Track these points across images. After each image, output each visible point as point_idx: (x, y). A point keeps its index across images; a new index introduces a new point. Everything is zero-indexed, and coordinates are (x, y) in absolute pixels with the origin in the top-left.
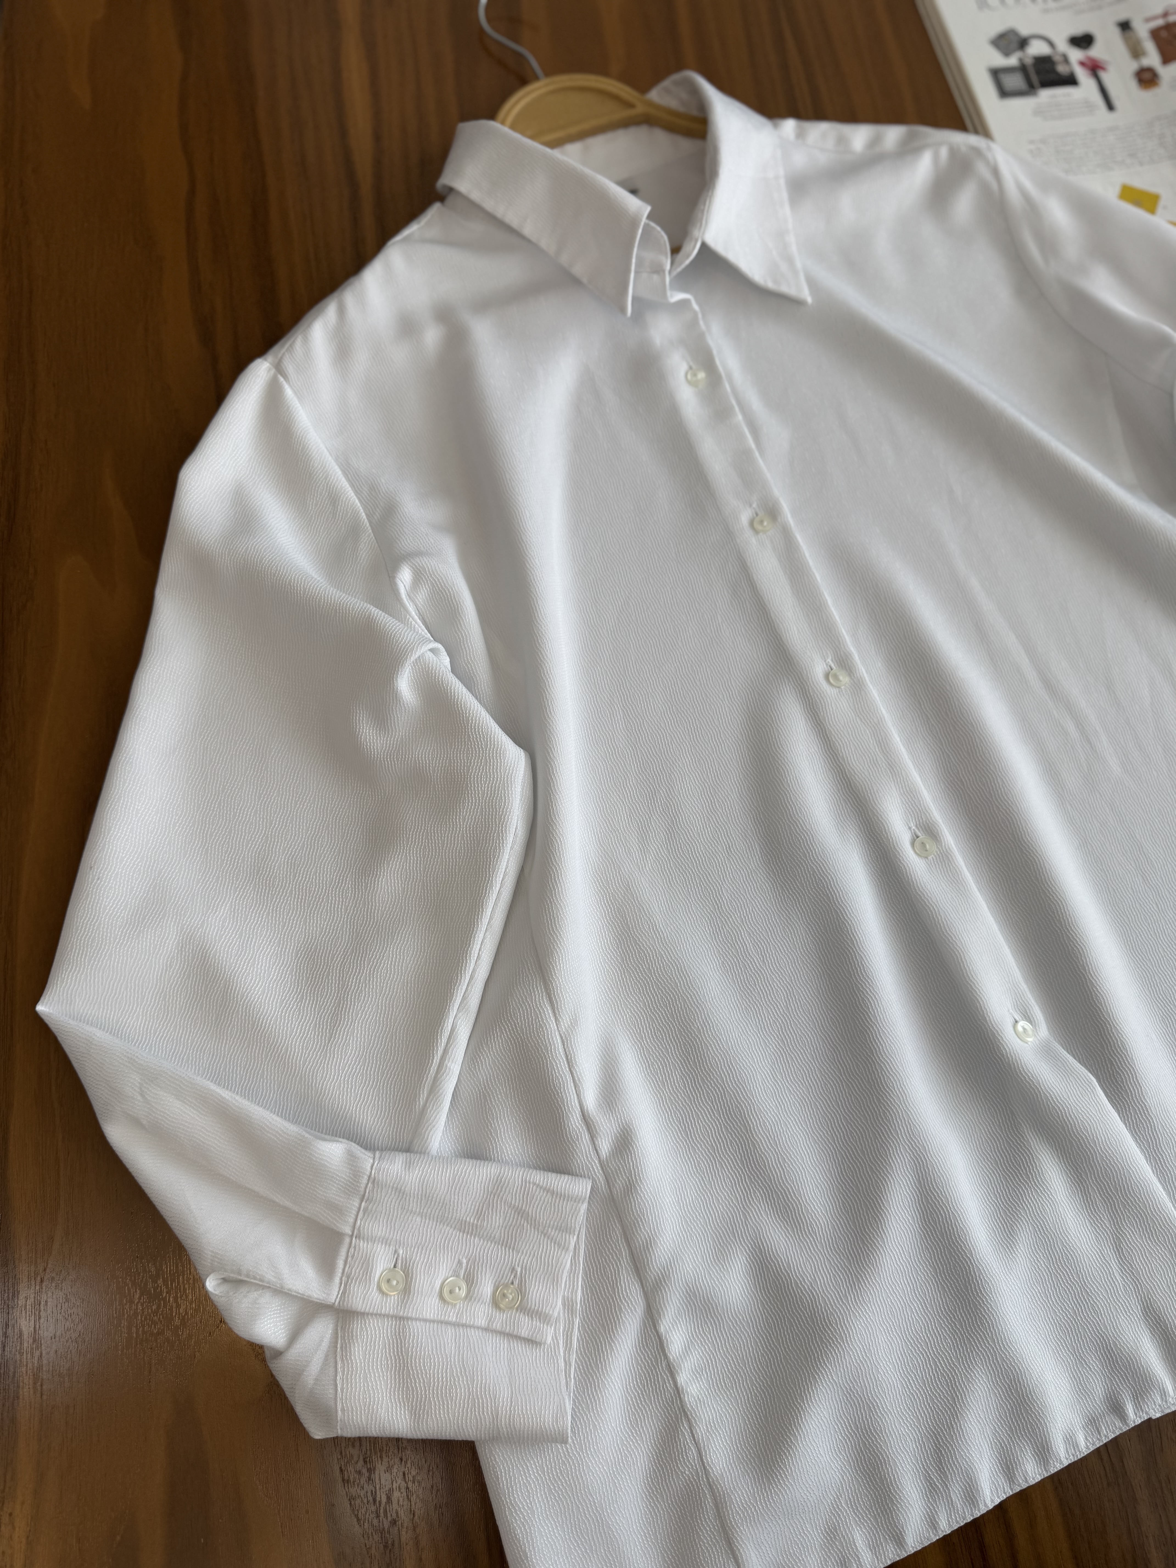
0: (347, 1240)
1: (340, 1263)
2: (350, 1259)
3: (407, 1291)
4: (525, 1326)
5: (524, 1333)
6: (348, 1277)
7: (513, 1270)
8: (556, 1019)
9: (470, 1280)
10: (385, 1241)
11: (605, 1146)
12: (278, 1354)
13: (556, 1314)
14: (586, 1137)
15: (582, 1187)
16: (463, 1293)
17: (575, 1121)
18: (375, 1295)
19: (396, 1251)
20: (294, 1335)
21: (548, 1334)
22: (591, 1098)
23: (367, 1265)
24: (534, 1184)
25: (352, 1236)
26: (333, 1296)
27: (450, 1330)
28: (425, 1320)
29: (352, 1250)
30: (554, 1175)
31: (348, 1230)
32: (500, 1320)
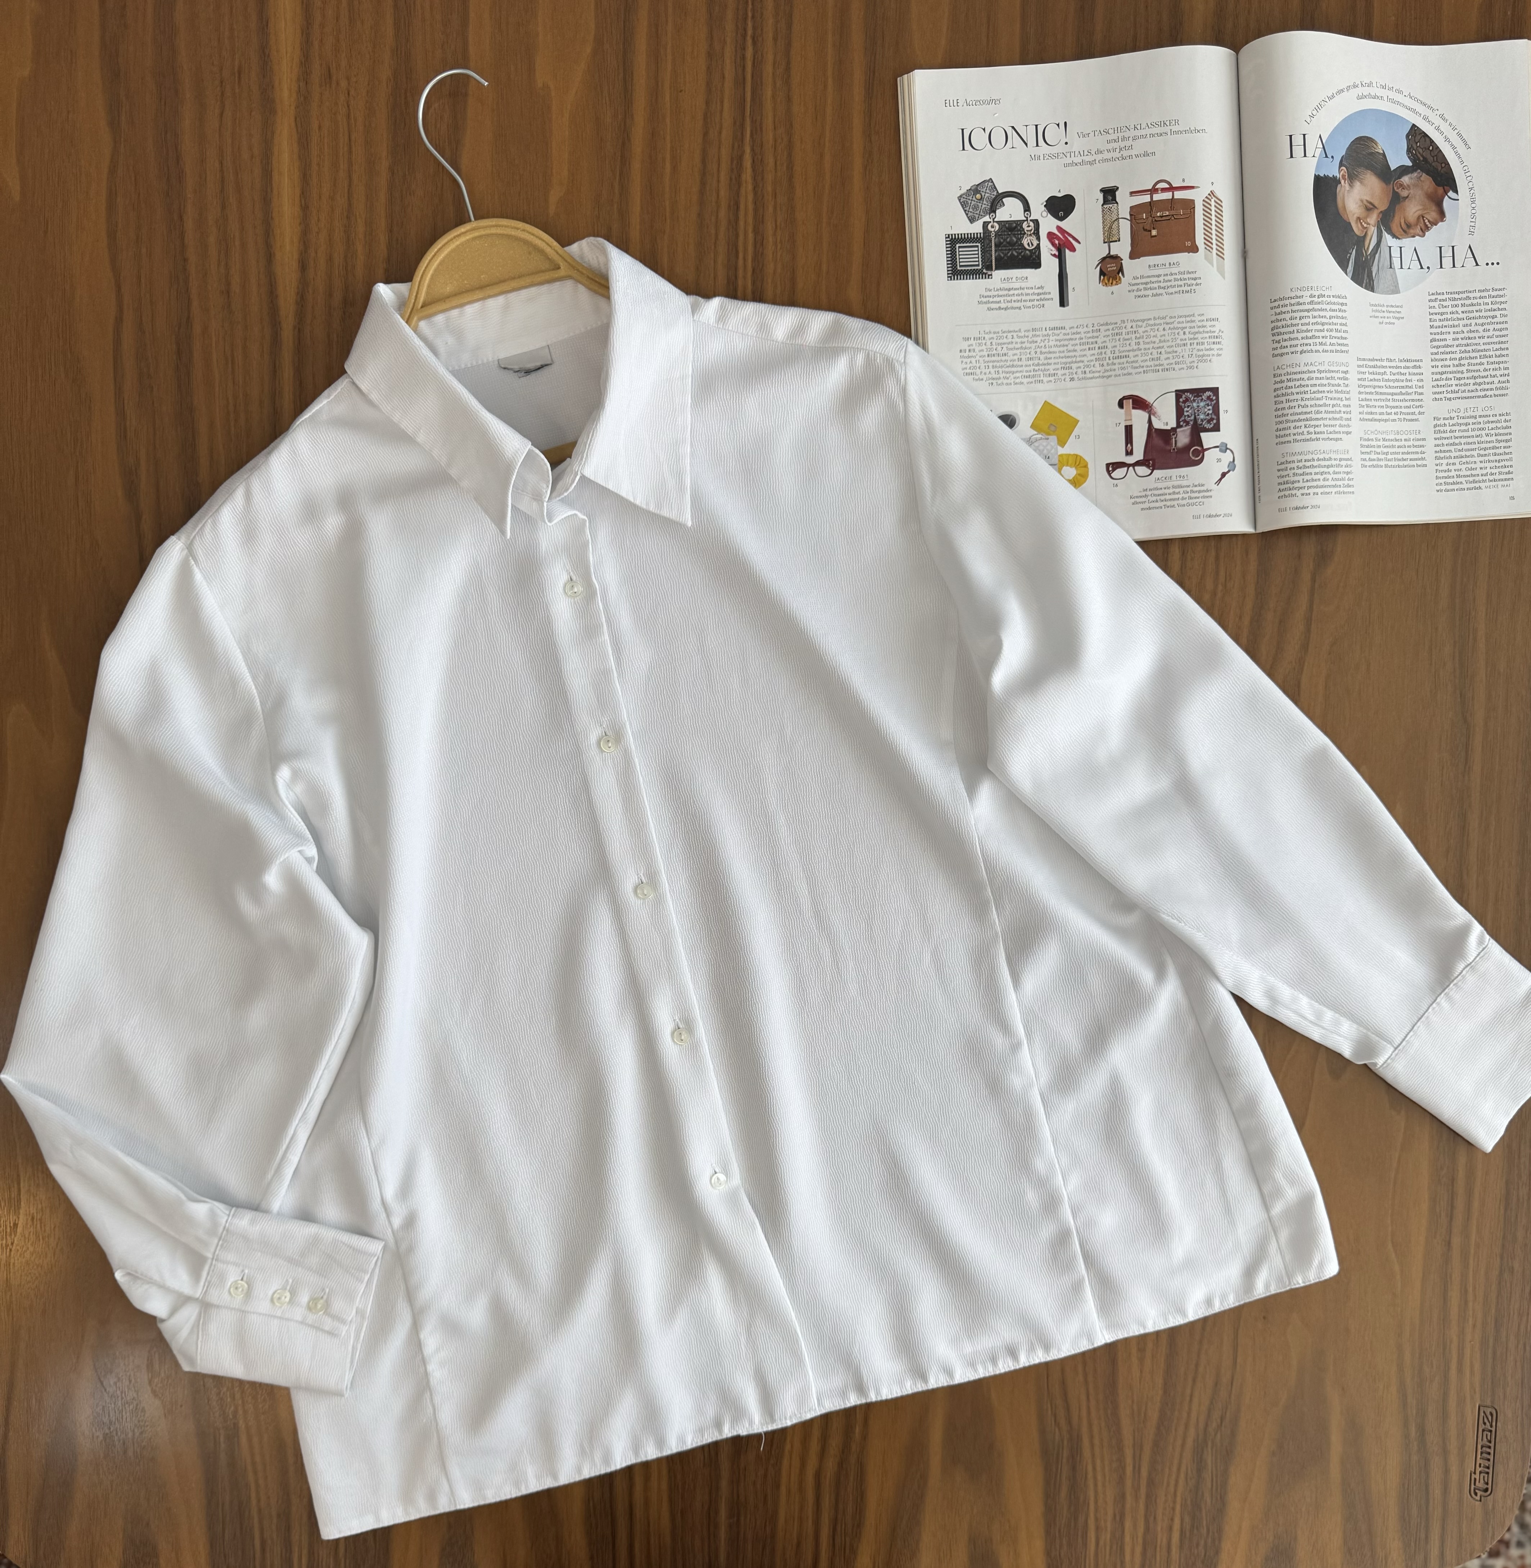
0: (209, 1261)
1: (204, 1274)
2: (211, 1272)
3: (248, 1294)
4: (328, 1323)
5: (327, 1328)
6: (209, 1282)
7: (323, 1290)
8: (369, 1139)
9: (293, 1293)
10: (236, 1264)
11: (397, 1222)
12: (163, 1321)
13: (350, 1319)
14: (383, 1215)
15: (376, 1247)
16: (287, 1299)
17: (376, 1204)
18: (226, 1296)
19: (243, 1271)
20: (173, 1311)
21: (344, 1329)
22: (390, 1191)
23: (222, 1278)
24: (342, 1242)
25: (213, 1259)
26: (198, 1294)
27: (276, 1321)
28: (260, 1314)
29: (212, 1267)
30: (357, 1236)
31: (210, 1255)
32: (311, 1318)
